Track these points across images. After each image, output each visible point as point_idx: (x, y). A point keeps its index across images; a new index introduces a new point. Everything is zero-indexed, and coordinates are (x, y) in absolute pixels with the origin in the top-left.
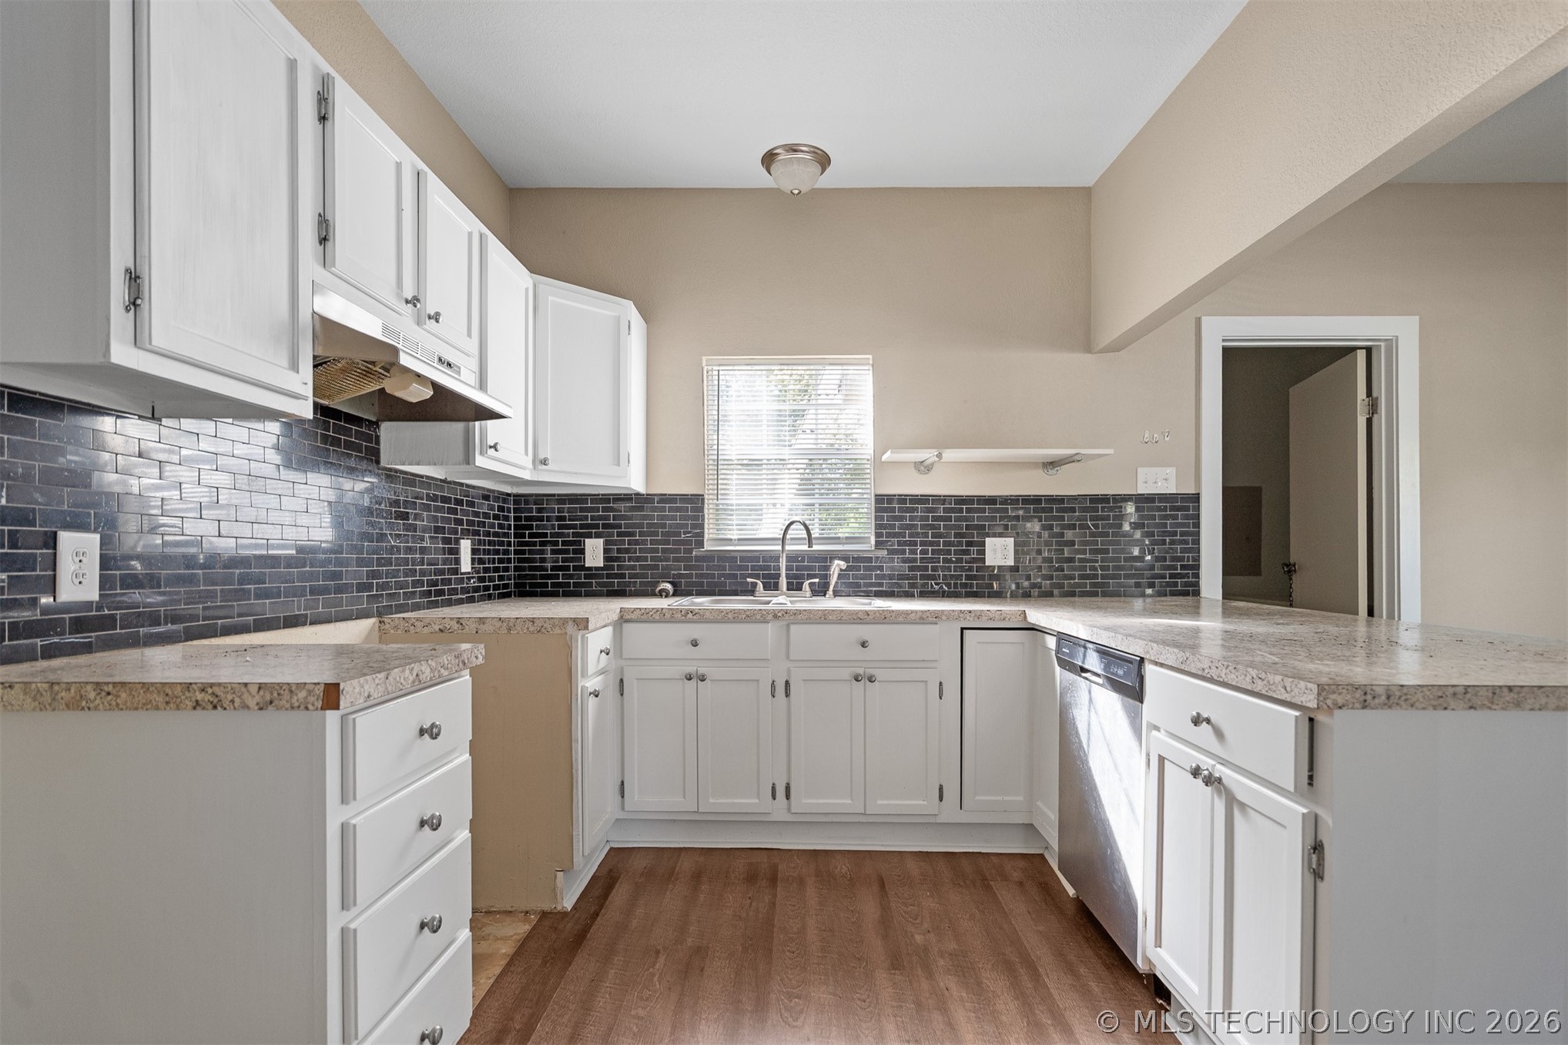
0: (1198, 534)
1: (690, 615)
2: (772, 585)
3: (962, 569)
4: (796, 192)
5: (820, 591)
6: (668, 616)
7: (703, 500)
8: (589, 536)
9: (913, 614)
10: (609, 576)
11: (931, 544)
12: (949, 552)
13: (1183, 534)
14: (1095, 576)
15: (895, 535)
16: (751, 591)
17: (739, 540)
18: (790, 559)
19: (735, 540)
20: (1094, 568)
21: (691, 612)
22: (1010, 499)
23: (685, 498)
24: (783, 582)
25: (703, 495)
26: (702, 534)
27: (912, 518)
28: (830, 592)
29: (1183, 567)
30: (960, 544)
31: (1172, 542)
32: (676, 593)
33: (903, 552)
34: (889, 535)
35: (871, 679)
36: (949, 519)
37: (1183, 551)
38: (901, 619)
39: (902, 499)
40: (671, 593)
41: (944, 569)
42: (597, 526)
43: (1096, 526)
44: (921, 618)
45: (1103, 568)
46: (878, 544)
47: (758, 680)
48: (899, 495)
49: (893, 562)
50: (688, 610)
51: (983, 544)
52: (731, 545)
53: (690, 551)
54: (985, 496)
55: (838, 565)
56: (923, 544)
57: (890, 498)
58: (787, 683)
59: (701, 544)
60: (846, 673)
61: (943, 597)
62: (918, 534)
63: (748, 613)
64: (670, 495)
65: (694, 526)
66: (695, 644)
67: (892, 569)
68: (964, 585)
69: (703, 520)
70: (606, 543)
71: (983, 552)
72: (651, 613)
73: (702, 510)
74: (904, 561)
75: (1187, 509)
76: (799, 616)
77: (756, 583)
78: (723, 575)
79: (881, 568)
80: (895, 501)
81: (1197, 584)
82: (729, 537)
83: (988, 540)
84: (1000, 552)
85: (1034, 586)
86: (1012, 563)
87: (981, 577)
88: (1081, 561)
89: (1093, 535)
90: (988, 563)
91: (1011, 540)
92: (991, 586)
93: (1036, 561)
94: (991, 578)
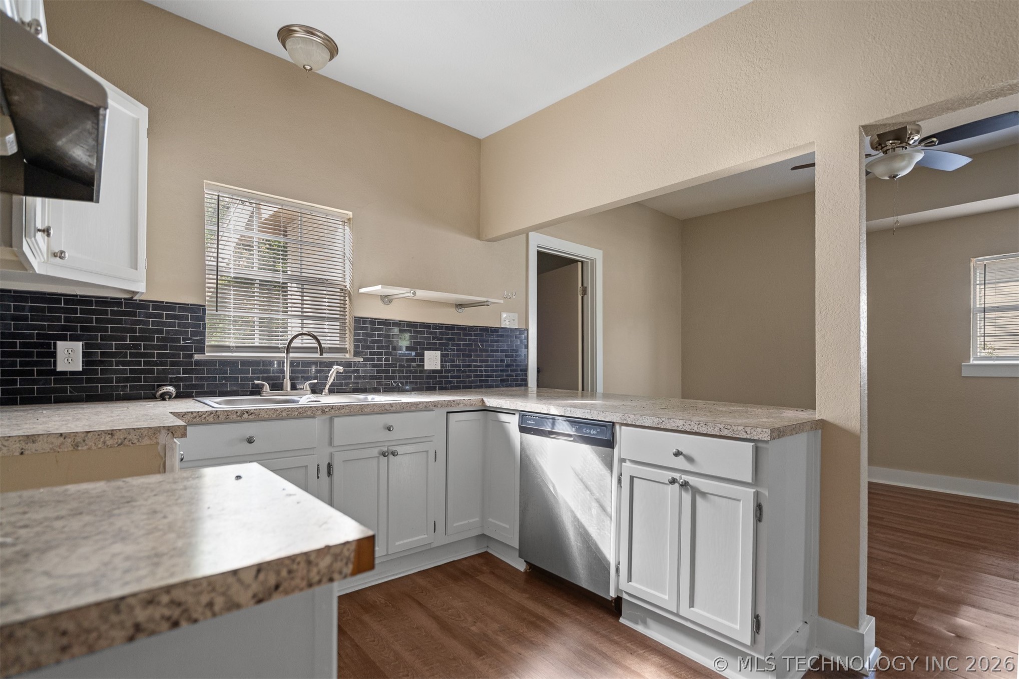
1: (246, 415)
2: (277, 386)
3: (411, 372)
4: (308, 68)
6: (222, 417)
7: (204, 310)
8: (64, 338)
9: (421, 404)
10: (88, 381)
11: (391, 354)
12: (403, 360)
14: (482, 376)
15: (368, 347)
16: (256, 391)
17: (237, 347)
18: (294, 364)
19: (233, 347)
20: (481, 371)
21: (247, 412)
22: (439, 326)
23: (184, 307)
24: (288, 383)
25: (205, 306)
26: (202, 341)
27: (379, 336)
28: (326, 390)
29: (521, 370)
30: (410, 354)
31: (516, 356)
32: (180, 396)
33: (373, 360)
34: (363, 347)
35: (394, 454)
37: (521, 361)
38: (413, 408)
39: (373, 321)
40: (174, 396)
41: (400, 372)
42: (74, 329)
43: (482, 346)
44: (426, 407)
45: (485, 371)
46: (356, 354)
47: (306, 467)
48: (371, 318)
49: (366, 367)
50: (244, 410)
51: (423, 355)
52: (230, 352)
53: (191, 356)
54: (424, 323)
55: (336, 369)
56: (386, 354)
57: (364, 320)
58: (330, 466)
59: (201, 350)
60: (375, 452)
61: (399, 391)
62: (383, 346)
63: (300, 410)
64: (167, 303)
65: (194, 334)
66: (250, 441)
67: (365, 372)
68: (412, 383)
69: (204, 328)
70: (86, 346)
71: (423, 361)
72: (204, 416)
73: (203, 319)
74: (374, 366)
75: (521, 337)
76: (342, 411)
77: (263, 385)
78: (225, 378)
79: (357, 371)
80: (368, 322)
81: (526, 380)
82: (227, 344)
83: (426, 352)
84: (432, 360)
85: (450, 382)
86: (439, 368)
87: (422, 378)
88: (475, 366)
89: (481, 351)
90: (426, 368)
91: (439, 353)
92: (428, 383)
93: (452, 366)
94: (428, 377)
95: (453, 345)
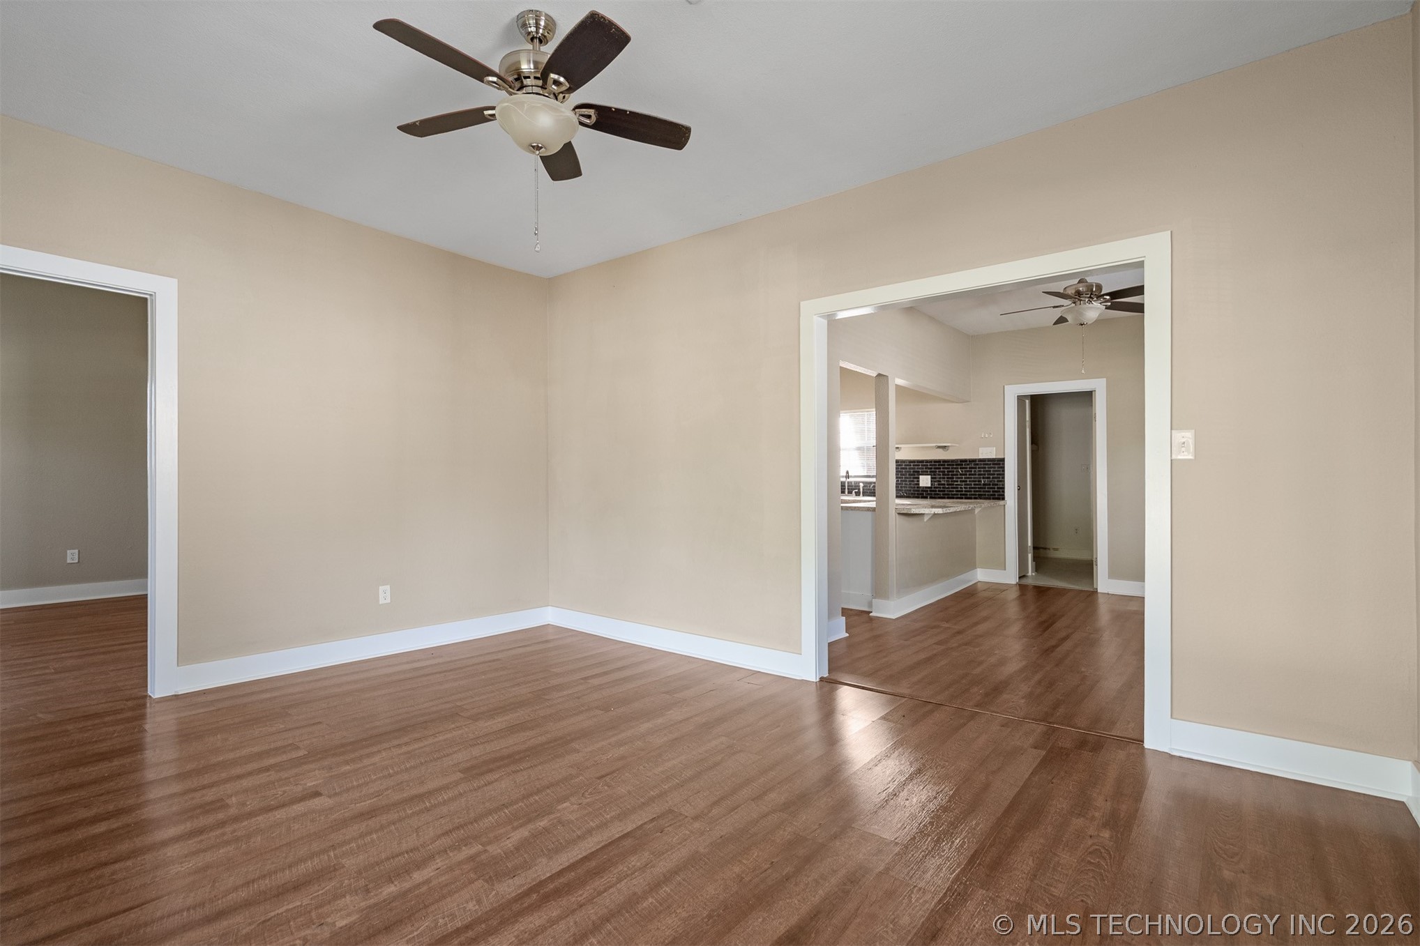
0: (1004, 474)
3: (912, 487)
5: (858, 494)
11: (900, 478)
12: (906, 481)
13: (997, 474)
14: (962, 491)
18: (848, 483)
20: (961, 488)
22: (930, 461)
24: (846, 492)
29: (998, 488)
30: (910, 478)
31: (993, 478)
36: (906, 468)
37: (998, 481)
41: (905, 487)
43: (962, 471)
45: (965, 488)
51: (919, 478)
54: (920, 460)
55: (861, 485)
61: (905, 498)
68: (912, 494)
71: (918, 481)
75: (1000, 464)
81: (1004, 495)
83: (921, 477)
84: (925, 481)
85: (938, 494)
86: (930, 486)
87: (919, 491)
88: (956, 485)
89: (961, 475)
90: (921, 485)
91: (930, 477)
92: (923, 494)
93: (939, 484)
94: (922, 491)
95: (939, 472)
